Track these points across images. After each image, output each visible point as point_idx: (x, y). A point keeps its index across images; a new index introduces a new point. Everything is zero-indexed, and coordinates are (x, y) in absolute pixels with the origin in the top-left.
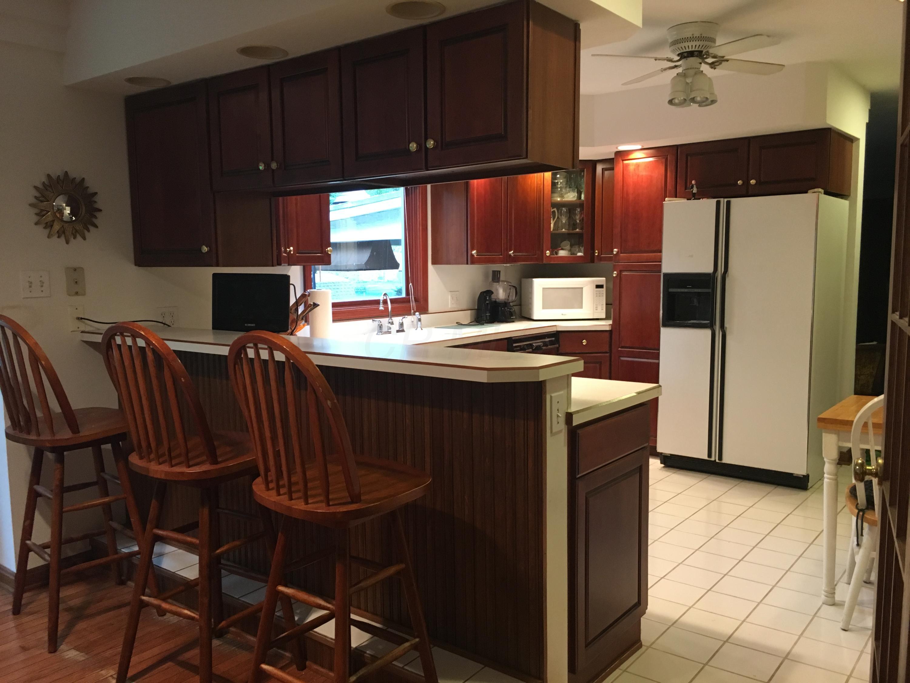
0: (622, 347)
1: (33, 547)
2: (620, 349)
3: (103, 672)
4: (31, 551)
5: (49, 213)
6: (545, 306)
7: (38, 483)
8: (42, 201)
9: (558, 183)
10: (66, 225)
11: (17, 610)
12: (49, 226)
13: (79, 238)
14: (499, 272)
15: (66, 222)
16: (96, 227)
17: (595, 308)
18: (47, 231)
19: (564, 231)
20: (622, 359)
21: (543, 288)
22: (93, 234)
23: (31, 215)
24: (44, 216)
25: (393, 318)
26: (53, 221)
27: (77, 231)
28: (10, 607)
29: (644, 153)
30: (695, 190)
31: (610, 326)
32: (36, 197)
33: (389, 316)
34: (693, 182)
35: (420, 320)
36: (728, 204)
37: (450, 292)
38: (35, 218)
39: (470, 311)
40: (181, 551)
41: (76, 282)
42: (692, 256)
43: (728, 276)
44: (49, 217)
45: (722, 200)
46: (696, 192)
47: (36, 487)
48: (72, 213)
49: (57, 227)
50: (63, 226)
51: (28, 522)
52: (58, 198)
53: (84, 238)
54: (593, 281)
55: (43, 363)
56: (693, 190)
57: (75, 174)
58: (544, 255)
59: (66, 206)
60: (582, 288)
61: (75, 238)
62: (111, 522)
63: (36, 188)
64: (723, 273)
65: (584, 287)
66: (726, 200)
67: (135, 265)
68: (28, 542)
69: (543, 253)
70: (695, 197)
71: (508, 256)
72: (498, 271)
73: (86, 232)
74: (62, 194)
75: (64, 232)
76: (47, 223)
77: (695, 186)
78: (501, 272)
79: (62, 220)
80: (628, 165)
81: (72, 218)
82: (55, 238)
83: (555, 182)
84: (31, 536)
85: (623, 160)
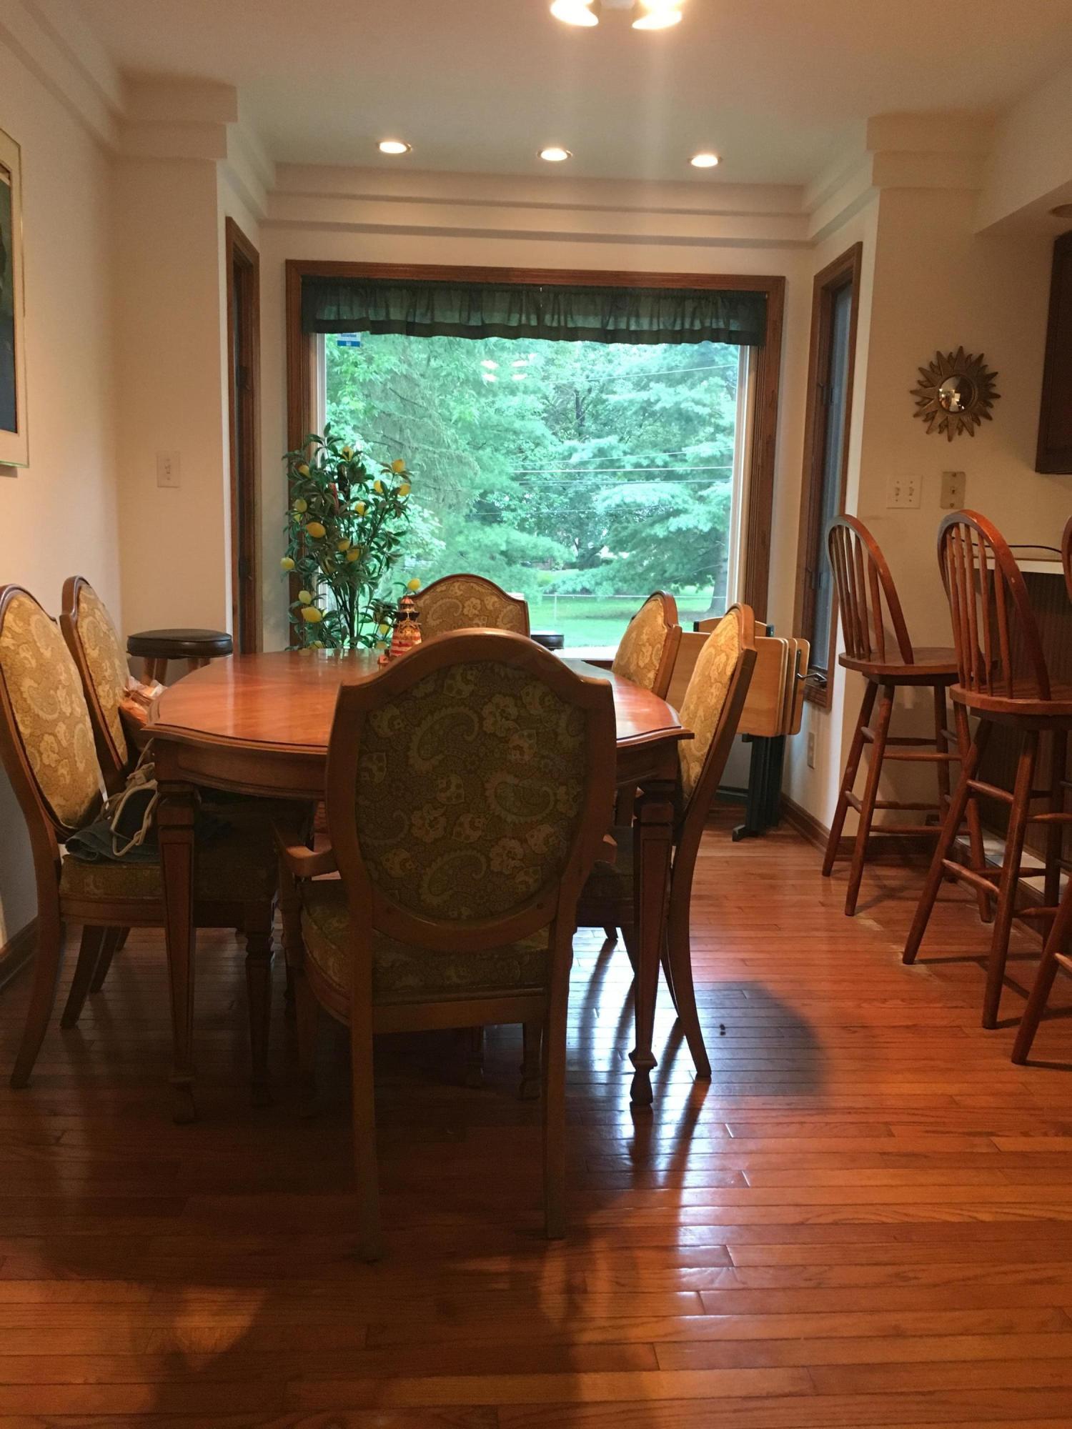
1: (853, 801)
3: (894, 947)
4: (851, 805)
5: (932, 402)
7: (867, 726)
8: (926, 387)
10: (950, 416)
11: (827, 872)
12: (930, 418)
13: (965, 433)
15: (952, 413)
16: (990, 418)
18: (927, 425)
22: (984, 428)
23: (910, 404)
24: (925, 405)
26: (936, 412)
27: (964, 424)
28: (821, 868)
32: (919, 382)
38: (916, 409)
40: (1032, 857)
41: (954, 491)
44: (931, 406)
47: (864, 729)
48: (961, 402)
49: (939, 419)
50: (947, 418)
51: (850, 769)
52: (947, 381)
53: (972, 434)
55: (881, 571)
57: (972, 350)
59: (956, 392)
61: (960, 433)
62: (946, 796)
63: (921, 370)
67: (1036, 471)
68: (848, 792)
73: (975, 426)
74: (950, 377)
75: (947, 426)
76: (927, 415)
79: (947, 411)
81: (960, 408)
82: (935, 434)
84: (852, 786)
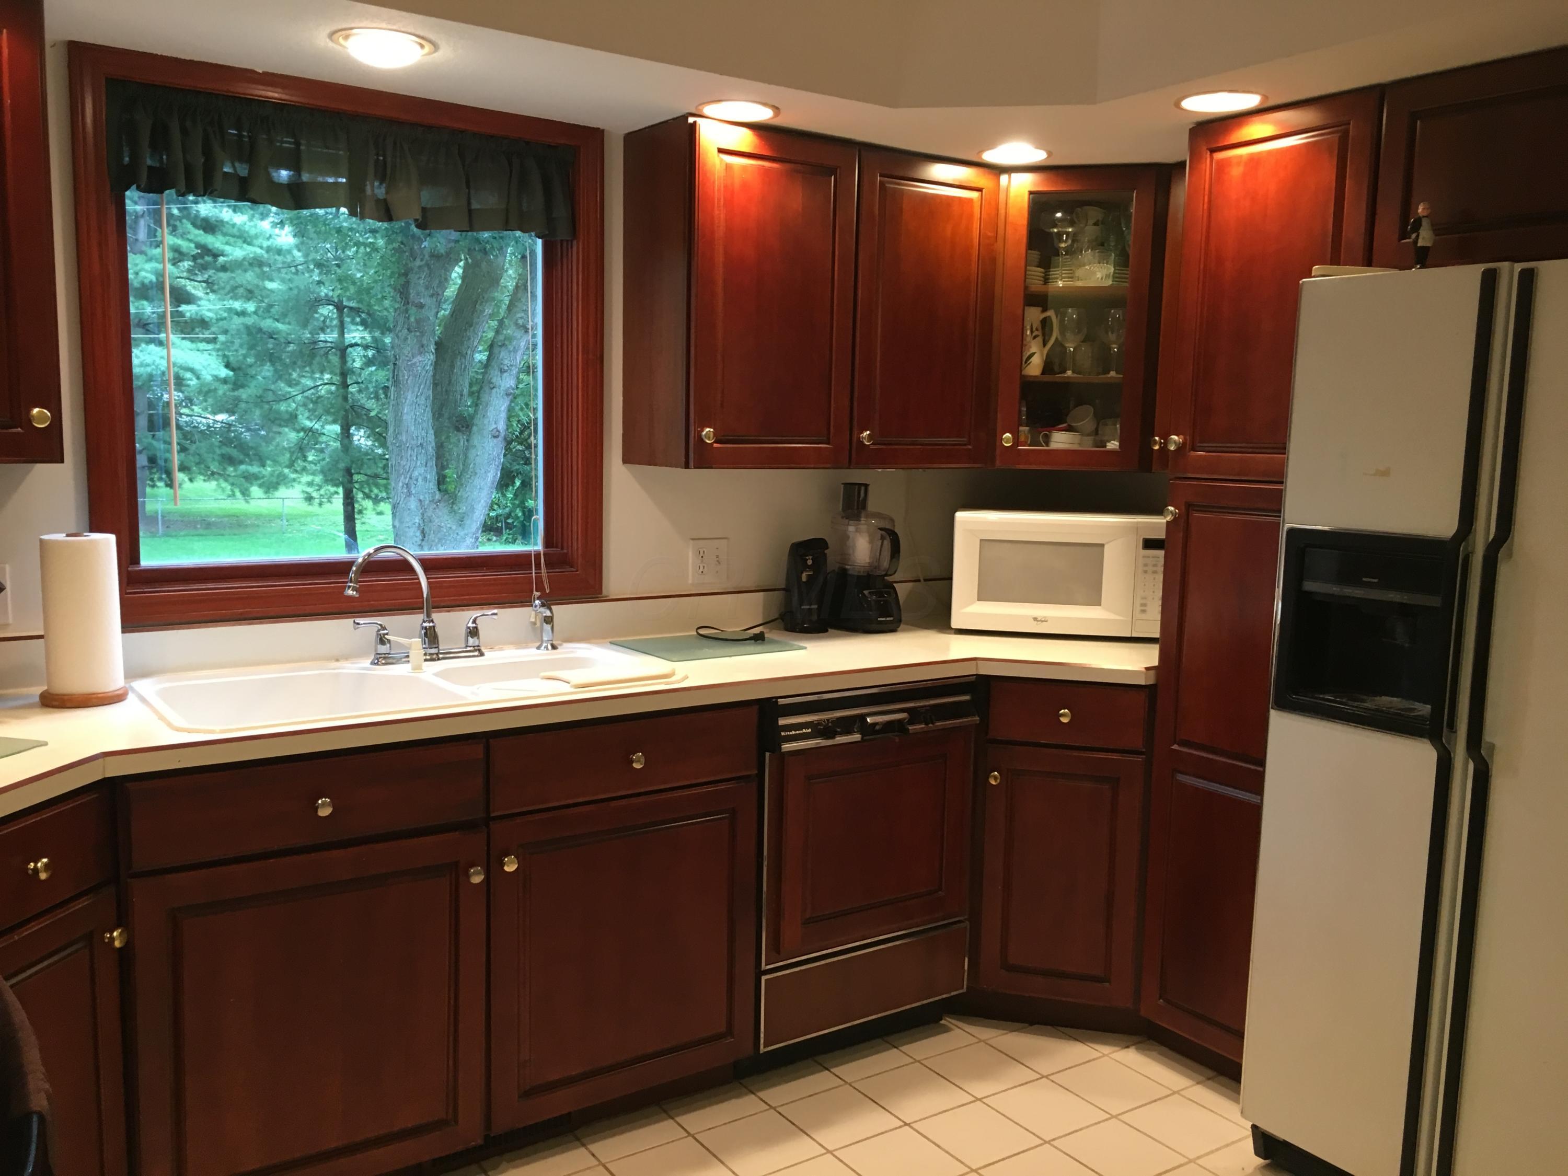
0: (1183, 743)
2: (1175, 747)
6: (985, 594)
9: (1060, 235)
14: (863, 488)
17: (1138, 608)
19: (1068, 377)
20: (1182, 778)
21: (981, 540)
25: (435, 616)
29: (1276, 123)
30: (1425, 238)
31: (1152, 672)
33: (422, 608)
34: (1421, 210)
35: (549, 620)
36: (1527, 281)
37: (691, 541)
39: (762, 593)
42: (1385, 473)
43: (1510, 555)
45: (1504, 266)
46: (1428, 244)
54: (1137, 528)
56: (1418, 236)
58: (998, 444)
60: (1102, 545)
64: (1493, 540)
65: (1108, 543)
66: (1519, 267)
69: (994, 437)
70: (1423, 259)
71: (854, 445)
72: (860, 485)
77: (1425, 223)
78: (870, 488)
80: (1223, 166)
83: (1052, 233)
85: (1213, 151)
